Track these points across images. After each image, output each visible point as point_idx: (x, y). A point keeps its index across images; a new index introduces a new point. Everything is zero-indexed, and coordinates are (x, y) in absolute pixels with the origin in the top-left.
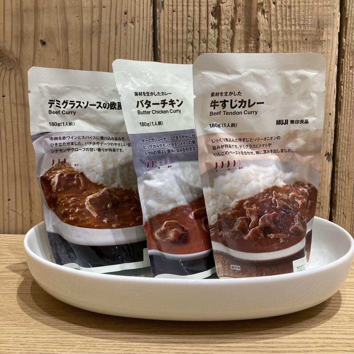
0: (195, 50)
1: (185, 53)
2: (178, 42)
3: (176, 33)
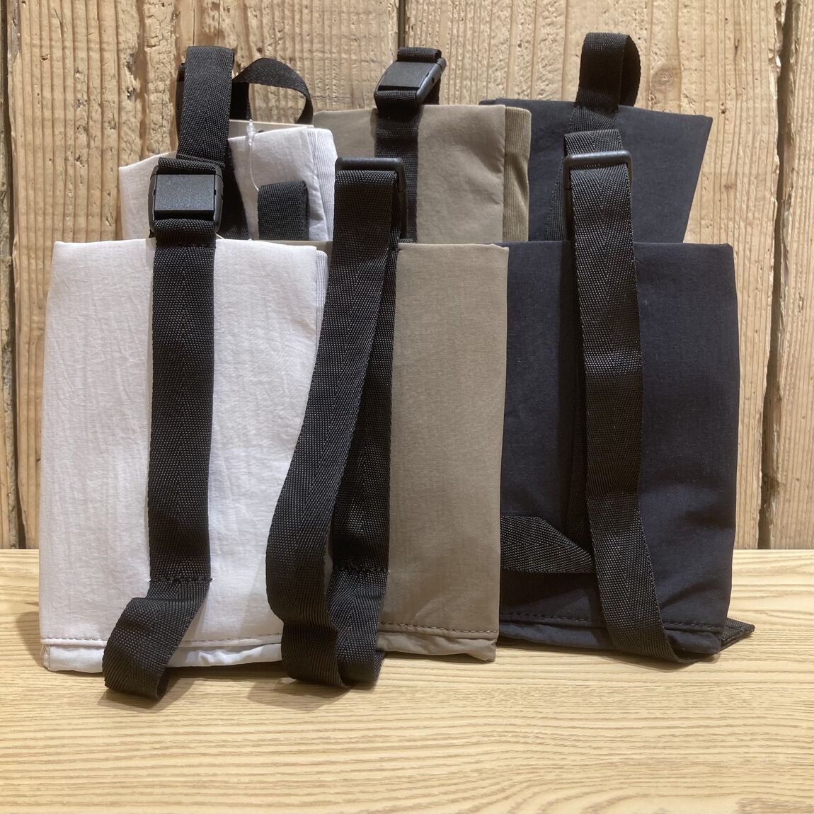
0: (92, 143)
1: (72, 149)
2: (56, 126)
3: (50, 106)
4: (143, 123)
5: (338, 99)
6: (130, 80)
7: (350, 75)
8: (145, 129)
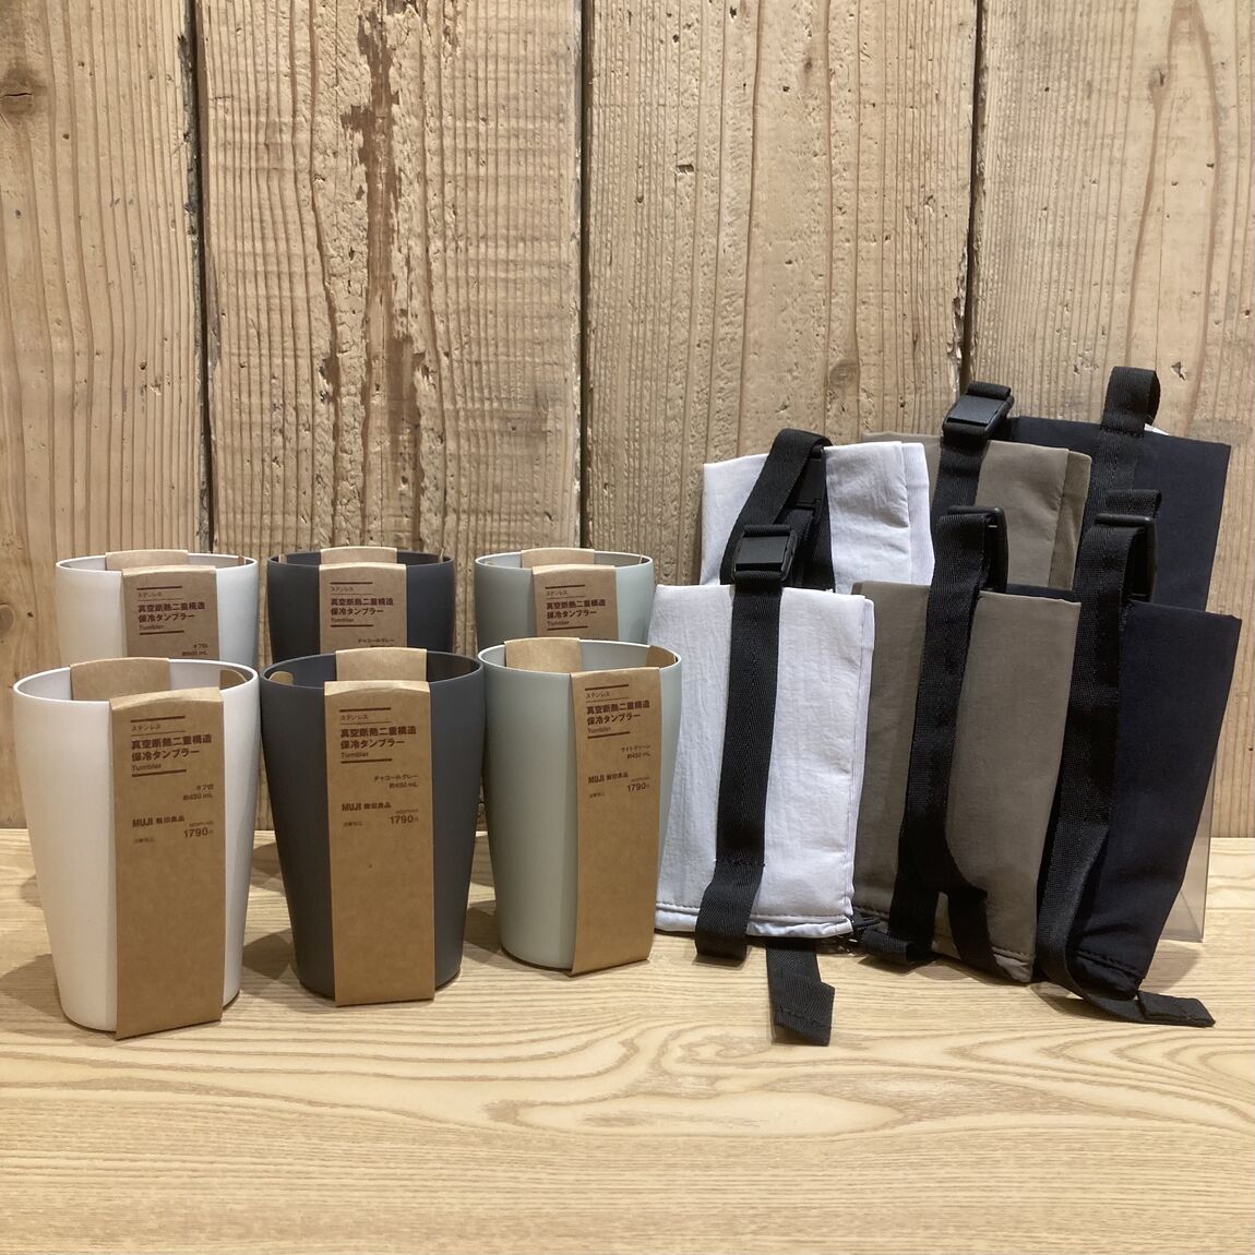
4: (336, 426)
5: (523, 401)
6: (323, 384)
7: (534, 378)
8: (338, 431)
